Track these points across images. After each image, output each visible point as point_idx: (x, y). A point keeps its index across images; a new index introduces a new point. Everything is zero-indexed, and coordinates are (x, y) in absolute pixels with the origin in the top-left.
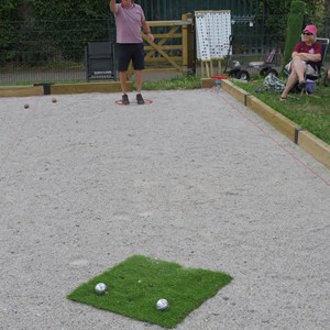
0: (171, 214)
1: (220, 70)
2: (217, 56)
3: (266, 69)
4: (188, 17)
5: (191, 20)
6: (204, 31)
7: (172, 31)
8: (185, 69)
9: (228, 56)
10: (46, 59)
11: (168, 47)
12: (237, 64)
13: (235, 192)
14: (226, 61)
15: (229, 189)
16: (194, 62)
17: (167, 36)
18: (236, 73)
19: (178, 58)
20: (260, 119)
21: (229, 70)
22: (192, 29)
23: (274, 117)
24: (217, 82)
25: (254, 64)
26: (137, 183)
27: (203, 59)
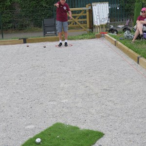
0: (77, 100)
1: (104, 29)
2: (103, 23)
3: (125, 29)
4: (89, 6)
5: (90, 7)
6: (97, 12)
7: (82, 12)
8: (88, 30)
9: (108, 23)
10: (26, 27)
11: (80, 20)
12: (112, 27)
13: (108, 89)
14: (107, 26)
15: (105, 87)
16: (92, 27)
17: (80, 15)
18: (112, 31)
19: (85, 25)
20: (122, 52)
21: (108, 29)
22: (91, 11)
23: (128, 51)
24: (103, 35)
25: (119, 26)
26: (62, 85)
27: (96, 25)
